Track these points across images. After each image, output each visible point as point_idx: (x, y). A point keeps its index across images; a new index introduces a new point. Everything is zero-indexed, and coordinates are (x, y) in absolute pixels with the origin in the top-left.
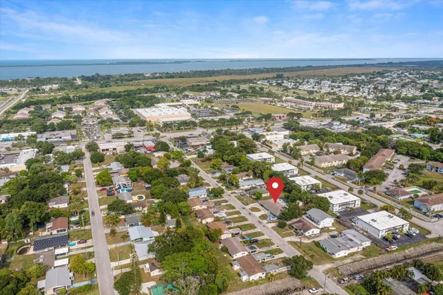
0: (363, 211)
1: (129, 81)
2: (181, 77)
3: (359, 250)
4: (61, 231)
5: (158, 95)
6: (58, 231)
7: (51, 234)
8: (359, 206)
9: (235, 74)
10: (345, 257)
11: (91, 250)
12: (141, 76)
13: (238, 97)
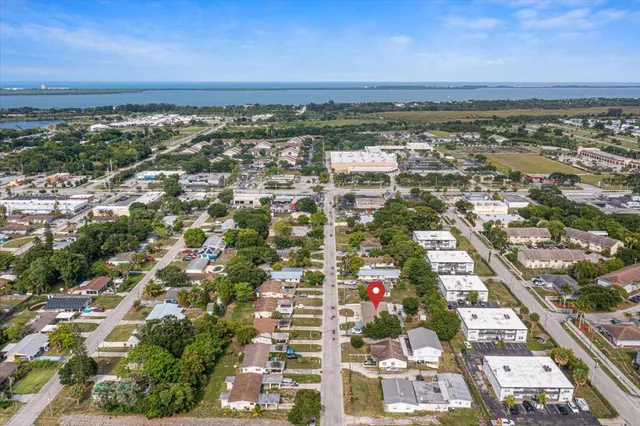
0: (521, 351)
1: (367, 112)
2: (447, 109)
3: (441, 410)
4: (91, 293)
5: (384, 135)
6: (88, 292)
7: (80, 294)
8: (524, 340)
9: (539, 107)
10: (407, 414)
11: (98, 321)
12: (391, 106)
13: (504, 143)
